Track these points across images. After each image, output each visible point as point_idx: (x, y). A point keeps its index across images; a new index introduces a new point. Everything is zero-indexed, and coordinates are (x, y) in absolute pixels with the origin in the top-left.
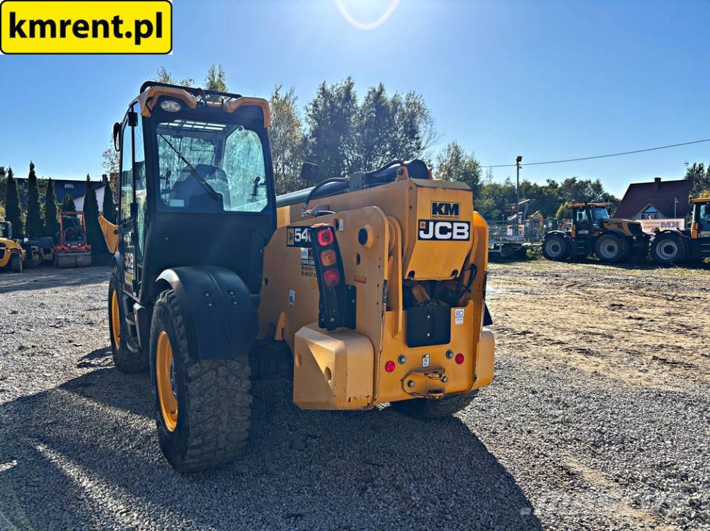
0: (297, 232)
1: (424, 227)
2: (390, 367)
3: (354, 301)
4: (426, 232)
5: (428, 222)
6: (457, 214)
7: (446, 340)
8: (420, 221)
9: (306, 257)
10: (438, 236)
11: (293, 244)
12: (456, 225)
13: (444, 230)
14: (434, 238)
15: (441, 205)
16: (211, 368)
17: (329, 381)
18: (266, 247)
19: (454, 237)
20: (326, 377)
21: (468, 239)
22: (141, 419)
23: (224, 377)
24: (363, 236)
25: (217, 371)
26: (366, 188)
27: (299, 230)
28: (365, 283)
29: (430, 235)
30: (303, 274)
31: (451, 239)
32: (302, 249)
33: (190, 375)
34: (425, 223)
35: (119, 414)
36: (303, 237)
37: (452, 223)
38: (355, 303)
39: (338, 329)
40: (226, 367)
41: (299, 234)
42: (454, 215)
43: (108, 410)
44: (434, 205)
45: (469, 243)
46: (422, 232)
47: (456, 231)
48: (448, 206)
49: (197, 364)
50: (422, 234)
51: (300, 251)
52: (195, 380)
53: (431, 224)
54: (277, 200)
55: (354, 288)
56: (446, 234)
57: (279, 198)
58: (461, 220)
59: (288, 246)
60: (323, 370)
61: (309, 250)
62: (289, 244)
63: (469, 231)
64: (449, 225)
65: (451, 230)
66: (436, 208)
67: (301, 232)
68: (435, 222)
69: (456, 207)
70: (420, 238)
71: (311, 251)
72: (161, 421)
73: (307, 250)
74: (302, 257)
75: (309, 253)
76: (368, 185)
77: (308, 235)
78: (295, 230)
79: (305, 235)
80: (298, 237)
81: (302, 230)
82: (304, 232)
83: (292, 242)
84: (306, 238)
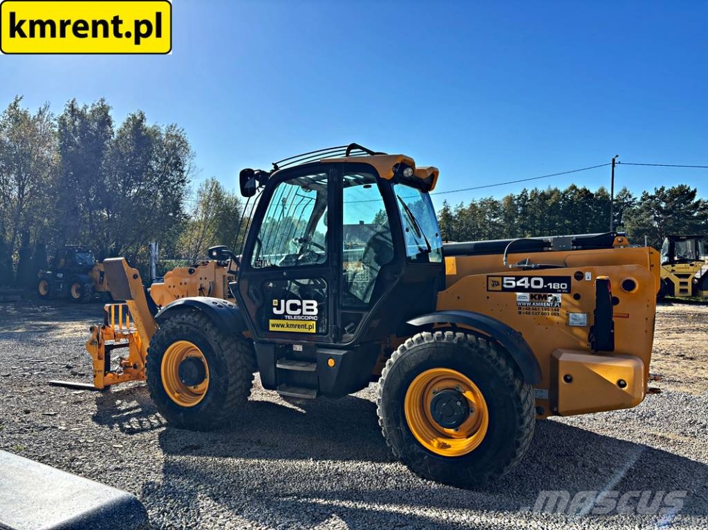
0: (508, 280)
3: (612, 331)
9: (528, 300)
17: (624, 389)
18: (439, 292)
20: (618, 386)
24: (629, 285)
26: (576, 249)
27: (514, 278)
28: (628, 317)
30: (520, 313)
32: (519, 294)
33: (522, 399)
36: (519, 284)
41: (514, 283)
49: (523, 390)
51: (516, 295)
52: (524, 402)
55: (611, 322)
59: (488, 290)
60: (614, 382)
61: (531, 295)
62: (490, 289)
67: (516, 281)
71: (536, 295)
72: (424, 452)
73: (528, 295)
74: (518, 300)
75: (532, 297)
76: (580, 247)
77: (529, 282)
78: (505, 279)
79: (524, 282)
80: (511, 284)
81: (518, 278)
82: (522, 280)
83: (499, 288)
84: (526, 285)
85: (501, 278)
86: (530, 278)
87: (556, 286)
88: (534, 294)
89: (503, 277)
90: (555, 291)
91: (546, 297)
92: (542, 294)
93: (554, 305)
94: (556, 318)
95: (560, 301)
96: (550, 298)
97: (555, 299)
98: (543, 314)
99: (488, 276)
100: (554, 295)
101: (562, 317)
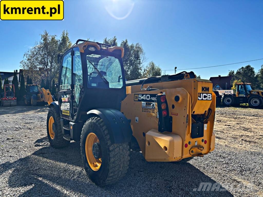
0: (140, 96)
1: (200, 96)
2: (186, 146)
3: (171, 122)
4: (200, 97)
5: (201, 93)
6: (208, 91)
7: (202, 136)
8: (199, 93)
9: (145, 105)
10: (204, 99)
11: (138, 100)
12: (208, 95)
13: (205, 97)
14: (202, 99)
15: (204, 88)
16: (117, 147)
17: (166, 151)
18: (122, 101)
19: (208, 99)
20: (164, 150)
21: (211, 100)
22: (72, 166)
23: (122, 150)
24: (177, 99)
25: (120, 148)
26: (170, 81)
27: (141, 95)
28: (177, 115)
29: (201, 99)
30: (143, 111)
31: (207, 100)
32: (143, 102)
33: (110, 149)
34: (200, 94)
35: (63, 165)
36: (143, 98)
37: (207, 94)
38: (172, 123)
39: (164, 132)
40: (122, 146)
41: (141, 97)
42: (207, 91)
43: (58, 163)
44: (202, 87)
45: (211, 101)
46: (199, 97)
47: (208, 97)
48: (206, 88)
49: (113, 145)
50: (199, 98)
51: (142, 103)
52: (112, 151)
53: (202, 94)
54: (126, 83)
55: (171, 117)
56: (205, 98)
57: (127, 82)
58: (210, 93)
59: (134, 101)
60: (163, 147)
61: (146, 103)
62: (135, 100)
63: (211, 97)
64: (206, 95)
65: (207, 97)
66: (203, 89)
67: (142, 96)
68: (203, 94)
69: (208, 88)
70: (198, 100)
71: (148, 103)
72: (88, 167)
73: (145, 103)
74: (143, 105)
75: (146, 104)
76: (171, 80)
77: (146, 97)
78: (139, 95)
79: (144, 97)
80: (140, 98)
81: (143, 95)
82: (144, 96)
83: (137, 100)
84: (145, 98)
85: (138, 95)
86: (146, 95)
87: (153, 99)
88: (147, 102)
89: (138, 94)
90: (153, 101)
91: (150, 104)
92: (149, 103)
93: (153, 108)
94: (153, 114)
95: (155, 106)
96: (152, 104)
97: (153, 105)
98: (150, 112)
99: (135, 94)
100: (153, 103)
101: (155, 114)
